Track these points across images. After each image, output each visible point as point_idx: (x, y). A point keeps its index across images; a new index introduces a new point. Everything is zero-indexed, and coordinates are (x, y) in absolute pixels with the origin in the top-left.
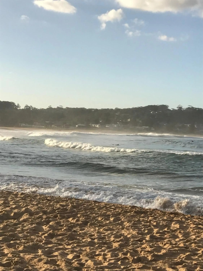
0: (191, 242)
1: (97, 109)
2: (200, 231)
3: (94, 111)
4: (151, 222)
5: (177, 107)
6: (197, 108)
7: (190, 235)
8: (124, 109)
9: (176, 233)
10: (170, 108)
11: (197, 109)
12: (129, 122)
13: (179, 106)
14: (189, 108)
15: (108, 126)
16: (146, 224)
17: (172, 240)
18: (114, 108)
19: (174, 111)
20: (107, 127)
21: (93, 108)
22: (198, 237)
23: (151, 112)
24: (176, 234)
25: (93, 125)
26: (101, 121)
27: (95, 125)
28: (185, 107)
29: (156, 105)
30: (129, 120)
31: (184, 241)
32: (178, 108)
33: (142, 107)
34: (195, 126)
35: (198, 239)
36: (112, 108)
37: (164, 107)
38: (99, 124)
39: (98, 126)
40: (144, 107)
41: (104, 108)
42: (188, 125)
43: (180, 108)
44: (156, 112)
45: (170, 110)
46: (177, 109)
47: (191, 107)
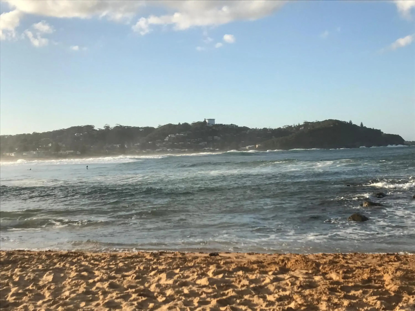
0: (58, 304)
1: (10, 135)
2: (80, 282)
3: (7, 138)
4: (13, 277)
5: (104, 127)
6: (126, 126)
7: (63, 291)
8: (44, 133)
9: (43, 290)
10: (96, 128)
11: (126, 128)
12: (51, 147)
13: (106, 126)
14: (116, 126)
15: (26, 153)
16: (3, 281)
17: (29, 305)
18: (31, 133)
19: (101, 131)
20: (25, 155)
21: (6, 135)
22: (74, 292)
23: (76, 134)
24: (42, 293)
25: (8, 154)
26: (17, 149)
27: (9, 154)
28: (112, 126)
29: (80, 126)
30: (50, 145)
31: (49, 303)
32: (106, 128)
33: (64, 129)
34: (126, 146)
35: (73, 295)
36: (29, 133)
37: (90, 128)
38: (15, 152)
39: (13, 155)
40: (66, 129)
41: (19, 134)
42: (118, 146)
43: (107, 128)
44: (81, 134)
45: (96, 130)
46: (103, 128)
47: (119, 126)
